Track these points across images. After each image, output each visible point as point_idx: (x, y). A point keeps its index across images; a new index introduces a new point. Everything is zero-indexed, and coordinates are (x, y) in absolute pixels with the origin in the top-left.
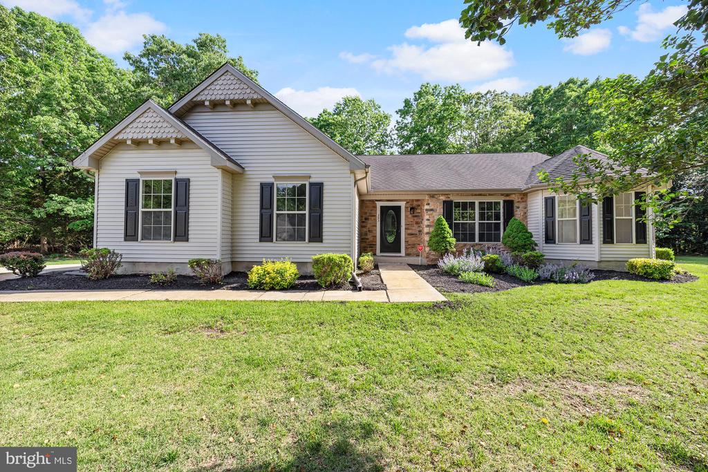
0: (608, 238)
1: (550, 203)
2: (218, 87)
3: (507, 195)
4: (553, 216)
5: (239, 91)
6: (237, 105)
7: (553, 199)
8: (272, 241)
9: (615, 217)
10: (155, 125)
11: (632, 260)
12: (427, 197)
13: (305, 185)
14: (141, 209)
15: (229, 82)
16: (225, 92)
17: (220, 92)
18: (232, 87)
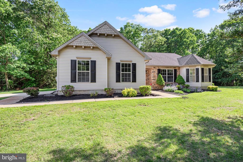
0: (203, 81)
1: (188, 70)
2: (102, 29)
3: (175, 68)
4: (188, 74)
5: (110, 31)
6: (109, 36)
7: (188, 69)
8: (120, 82)
9: (204, 75)
10: (85, 41)
11: (209, 86)
12: (153, 68)
13: (130, 64)
14: (77, 71)
15: (107, 28)
16: (105, 31)
17: (103, 31)
18: (108, 30)
